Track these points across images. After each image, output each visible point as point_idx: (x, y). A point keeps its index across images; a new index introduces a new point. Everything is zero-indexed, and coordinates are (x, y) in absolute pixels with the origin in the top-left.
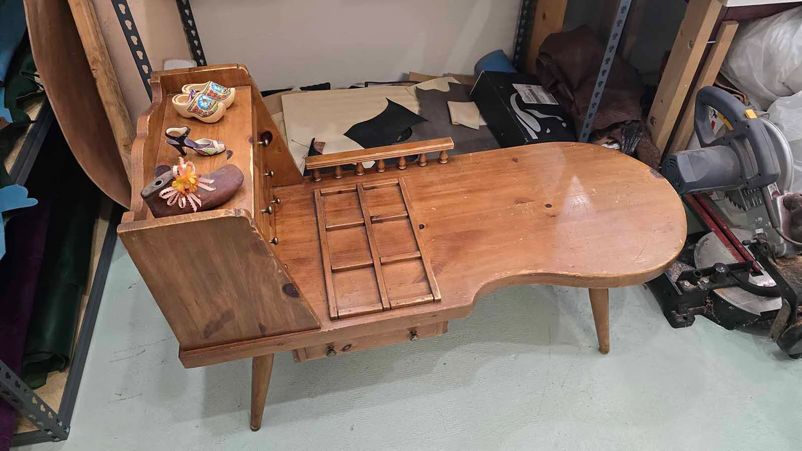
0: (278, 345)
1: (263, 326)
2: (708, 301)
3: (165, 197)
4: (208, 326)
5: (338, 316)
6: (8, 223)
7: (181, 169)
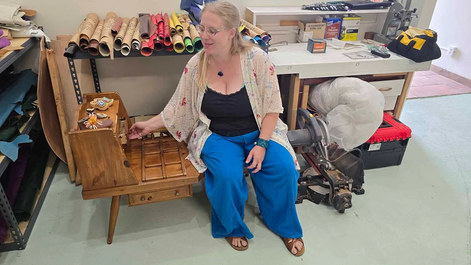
0: (121, 190)
1: (116, 181)
2: (308, 192)
3: (85, 124)
4: (94, 179)
5: (145, 180)
6: (20, 148)
7: (92, 116)
